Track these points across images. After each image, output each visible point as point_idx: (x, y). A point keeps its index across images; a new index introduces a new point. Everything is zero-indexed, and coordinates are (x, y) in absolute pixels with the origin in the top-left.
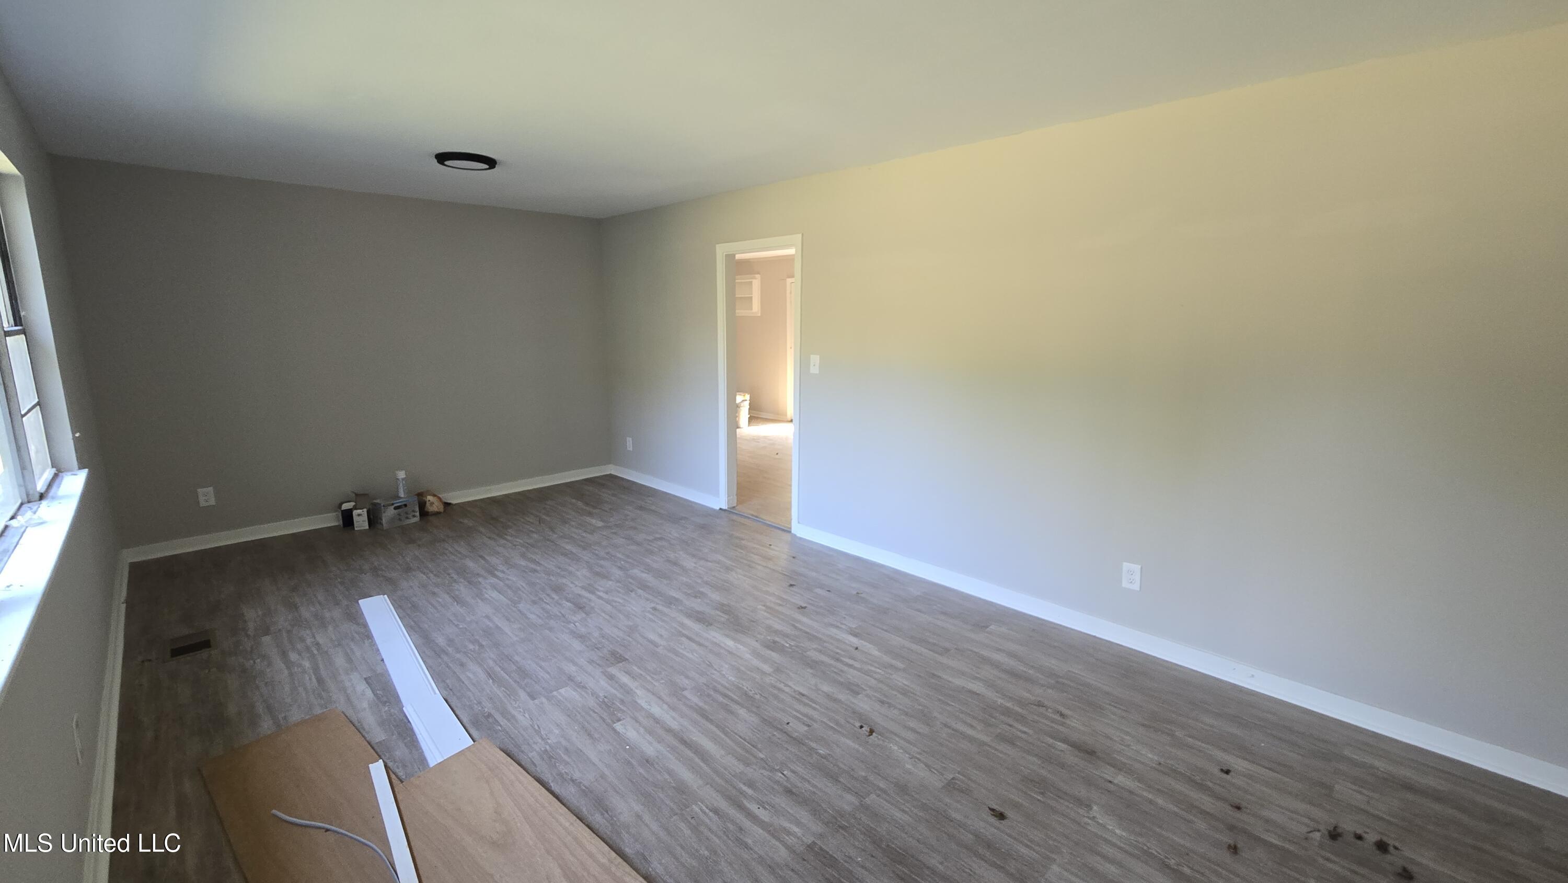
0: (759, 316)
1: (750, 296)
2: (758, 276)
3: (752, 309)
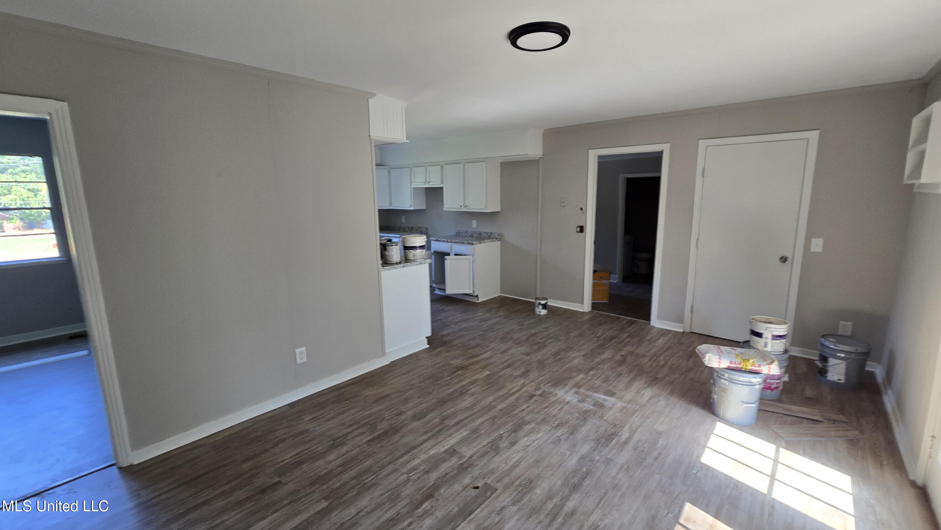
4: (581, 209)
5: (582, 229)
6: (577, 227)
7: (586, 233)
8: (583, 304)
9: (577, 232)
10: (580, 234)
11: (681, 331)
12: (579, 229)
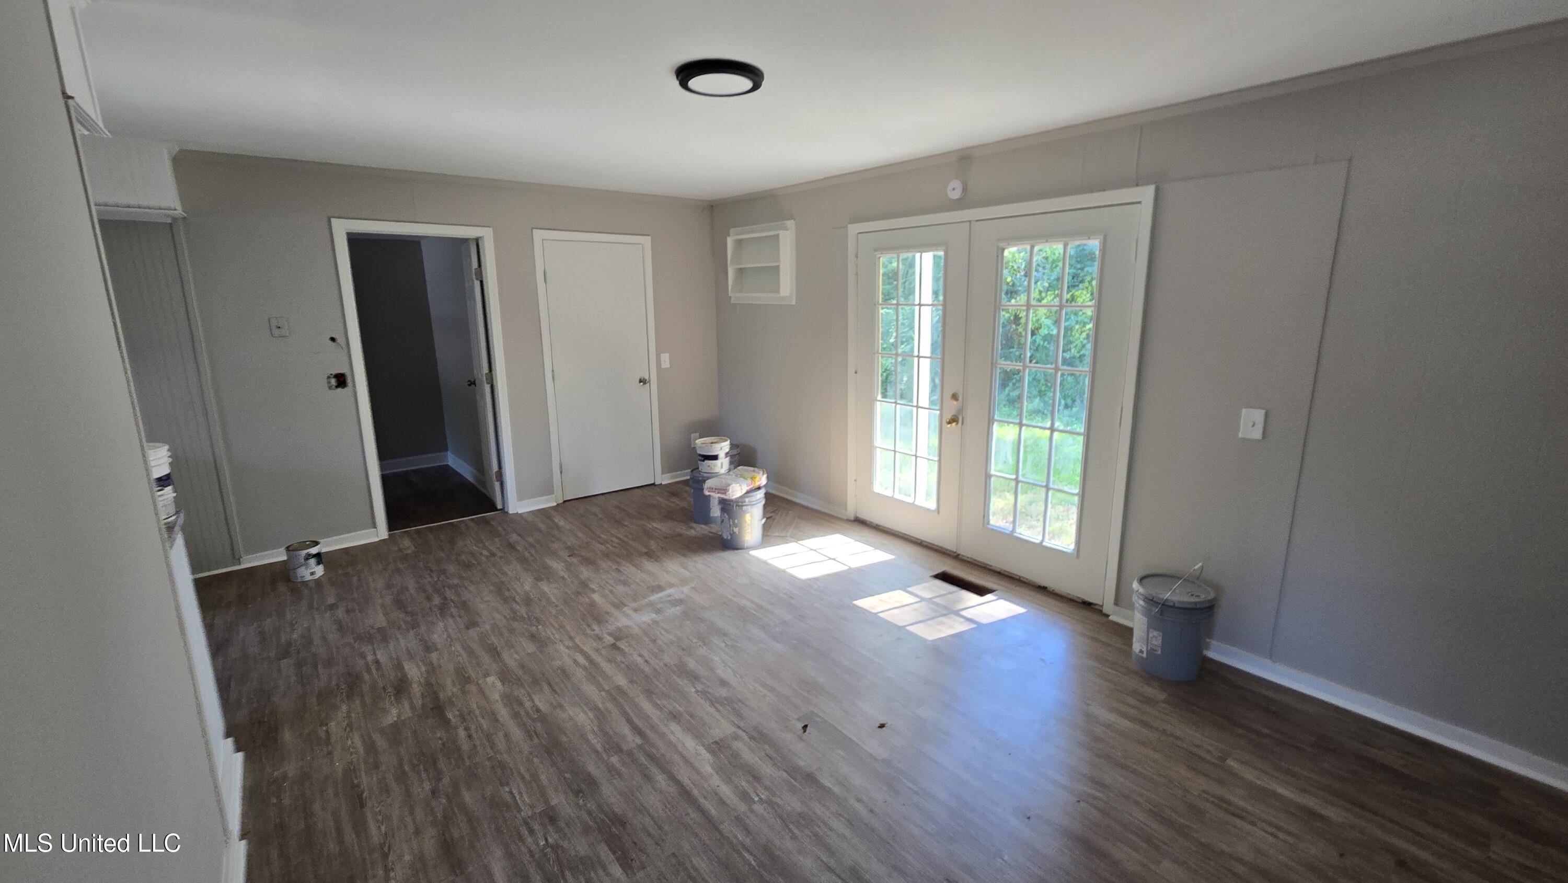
0: (793, 305)
1: (776, 264)
2: (790, 223)
3: (778, 291)
4: (333, 339)
5: (341, 381)
6: (329, 378)
7: (354, 386)
8: (375, 527)
9: (330, 388)
10: (339, 389)
11: (555, 504)
12: (333, 382)
